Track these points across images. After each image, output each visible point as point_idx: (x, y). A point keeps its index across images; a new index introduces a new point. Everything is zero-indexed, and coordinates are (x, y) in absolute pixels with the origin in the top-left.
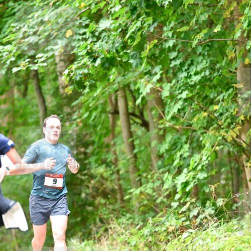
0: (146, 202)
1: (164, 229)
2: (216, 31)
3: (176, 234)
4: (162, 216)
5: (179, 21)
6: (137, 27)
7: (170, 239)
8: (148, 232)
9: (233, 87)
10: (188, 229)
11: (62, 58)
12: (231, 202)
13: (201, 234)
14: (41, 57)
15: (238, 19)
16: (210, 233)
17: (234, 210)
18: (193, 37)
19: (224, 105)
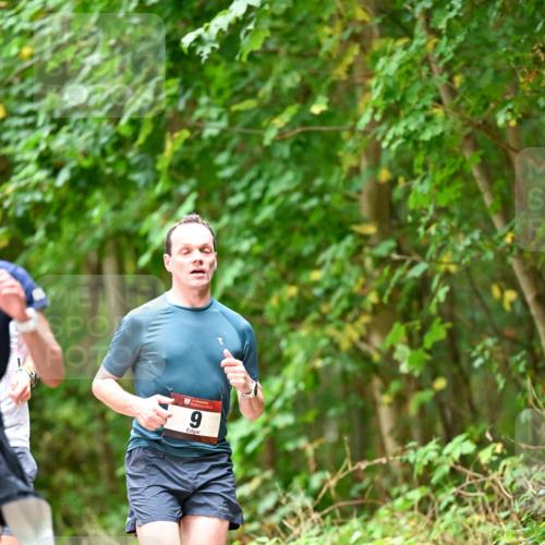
2: (315, 110)
15: (364, 84)
18: (265, 123)
19: (334, 269)
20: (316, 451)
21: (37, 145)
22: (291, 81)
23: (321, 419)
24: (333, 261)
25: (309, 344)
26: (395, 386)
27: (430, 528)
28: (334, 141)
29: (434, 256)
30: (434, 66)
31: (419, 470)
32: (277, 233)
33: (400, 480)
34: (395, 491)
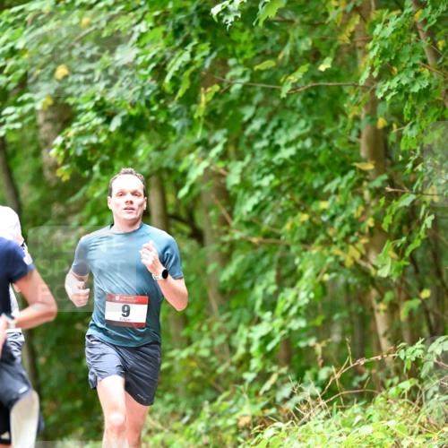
0: (197, 373)
1: (231, 422)
2: (322, 68)
3: (252, 433)
4: (226, 399)
5: (259, 51)
6: (183, 62)
7: (241, 440)
8: (203, 428)
9: (354, 168)
10: (274, 422)
11: (50, 115)
12: (350, 374)
13: (297, 430)
14: (11, 114)
15: (364, 47)
16: (313, 429)
17: (356, 389)
18: (282, 80)
19: (339, 200)
20: (323, 349)
21: (93, 97)
22: (305, 45)
23: (328, 322)
24: (337, 192)
25: (318, 261)
26: (389, 296)
27: (418, 412)
28: (338, 94)
29: (420, 189)
30: (420, 33)
31: (408, 365)
32: (292, 169)
33: (393, 373)
34: (388, 382)
